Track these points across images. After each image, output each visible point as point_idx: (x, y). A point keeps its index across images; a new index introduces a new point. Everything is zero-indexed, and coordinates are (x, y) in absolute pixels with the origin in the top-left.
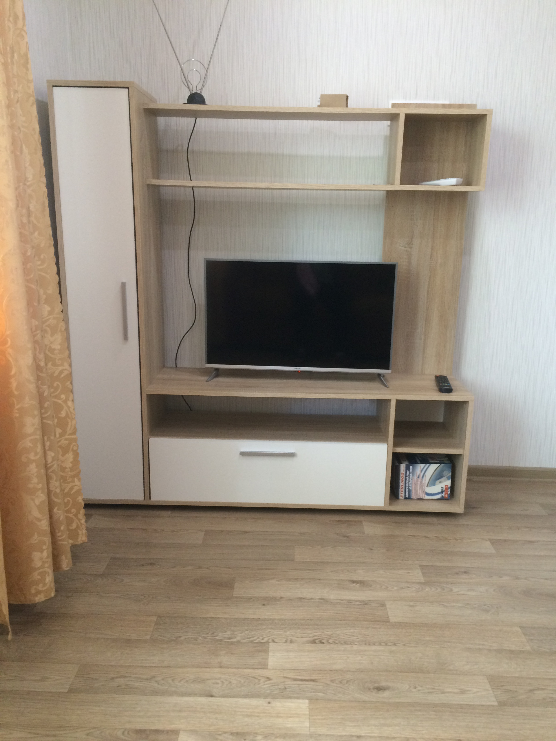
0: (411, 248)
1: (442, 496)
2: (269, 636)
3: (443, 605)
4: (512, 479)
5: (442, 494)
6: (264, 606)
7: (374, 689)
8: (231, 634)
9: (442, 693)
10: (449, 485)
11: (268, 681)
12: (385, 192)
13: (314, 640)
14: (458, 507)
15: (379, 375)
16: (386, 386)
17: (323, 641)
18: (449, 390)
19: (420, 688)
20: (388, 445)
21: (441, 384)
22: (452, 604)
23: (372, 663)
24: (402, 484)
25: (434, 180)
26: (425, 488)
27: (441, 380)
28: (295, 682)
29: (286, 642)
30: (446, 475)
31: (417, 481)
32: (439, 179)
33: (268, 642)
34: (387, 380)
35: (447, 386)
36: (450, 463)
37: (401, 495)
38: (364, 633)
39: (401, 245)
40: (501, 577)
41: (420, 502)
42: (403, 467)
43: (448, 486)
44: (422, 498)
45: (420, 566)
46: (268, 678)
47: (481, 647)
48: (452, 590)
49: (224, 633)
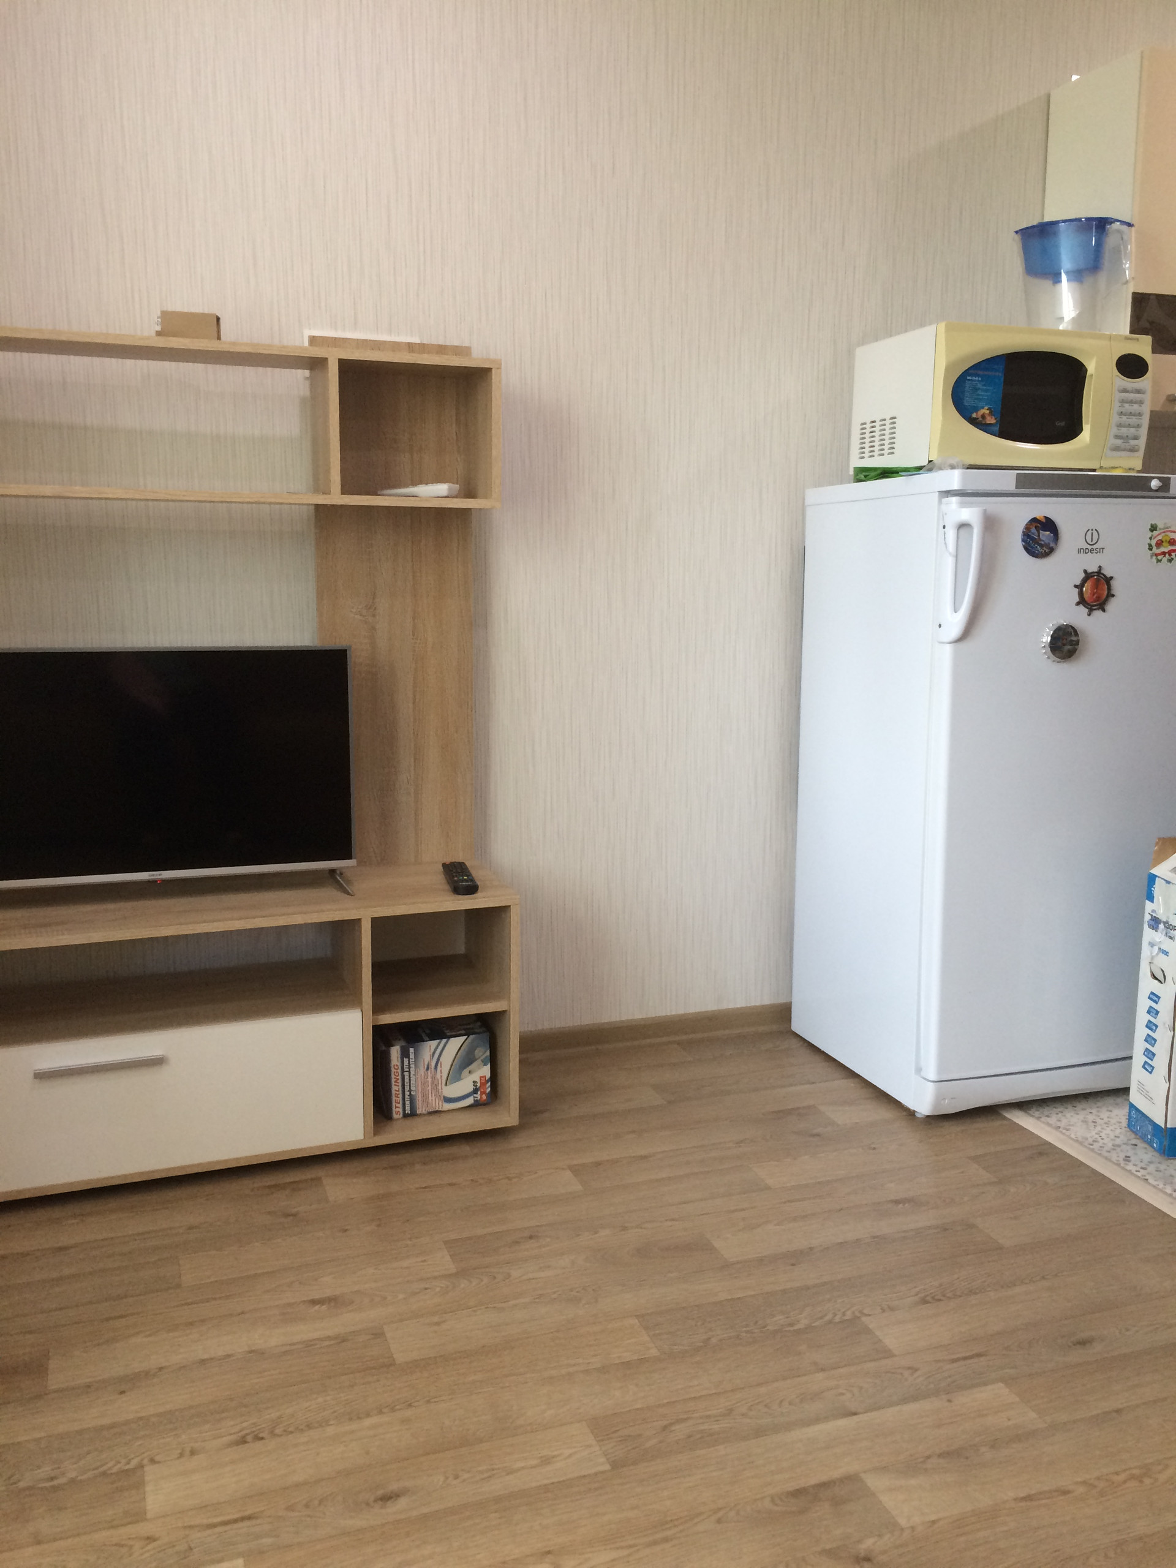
0: (374, 616)
1: (475, 1099)
2: (143, 1453)
3: (495, 1307)
4: (600, 1047)
5: (475, 1095)
6: (123, 1395)
7: (375, 1501)
8: (53, 1470)
9: (508, 1474)
10: (488, 1076)
11: (150, 1543)
12: (313, 507)
13: (244, 1437)
14: (507, 1116)
15: (332, 872)
16: (348, 893)
17: (261, 1435)
18: (471, 889)
19: (466, 1476)
20: (362, 1011)
21: (456, 878)
22: (512, 1303)
23: (367, 1453)
24: (396, 1088)
25: (406, 486)
26: (442, 1089)
27: (454, 871)
28: (209, 1532)
29: (181, 1455)
30: (479, 1058)
31: (426, 1076)
32: (415, 483)
33: (141, 1466)
34: (348, 882)
35: (466, 881)
36: (484, 1032)
37: (397, 1110)
38: (346, 1398)
39: (354, 610)
40: (596, 1233)
41: (435, 1119)
42: (395, 1052)
43: (485, 1077)
44: (437, 1109)
45: (446, 1243)
46: (148, 1538)
47: (571, 1370)
48: (509, 1275)
49: (39, 1471)
